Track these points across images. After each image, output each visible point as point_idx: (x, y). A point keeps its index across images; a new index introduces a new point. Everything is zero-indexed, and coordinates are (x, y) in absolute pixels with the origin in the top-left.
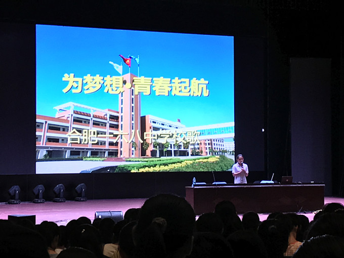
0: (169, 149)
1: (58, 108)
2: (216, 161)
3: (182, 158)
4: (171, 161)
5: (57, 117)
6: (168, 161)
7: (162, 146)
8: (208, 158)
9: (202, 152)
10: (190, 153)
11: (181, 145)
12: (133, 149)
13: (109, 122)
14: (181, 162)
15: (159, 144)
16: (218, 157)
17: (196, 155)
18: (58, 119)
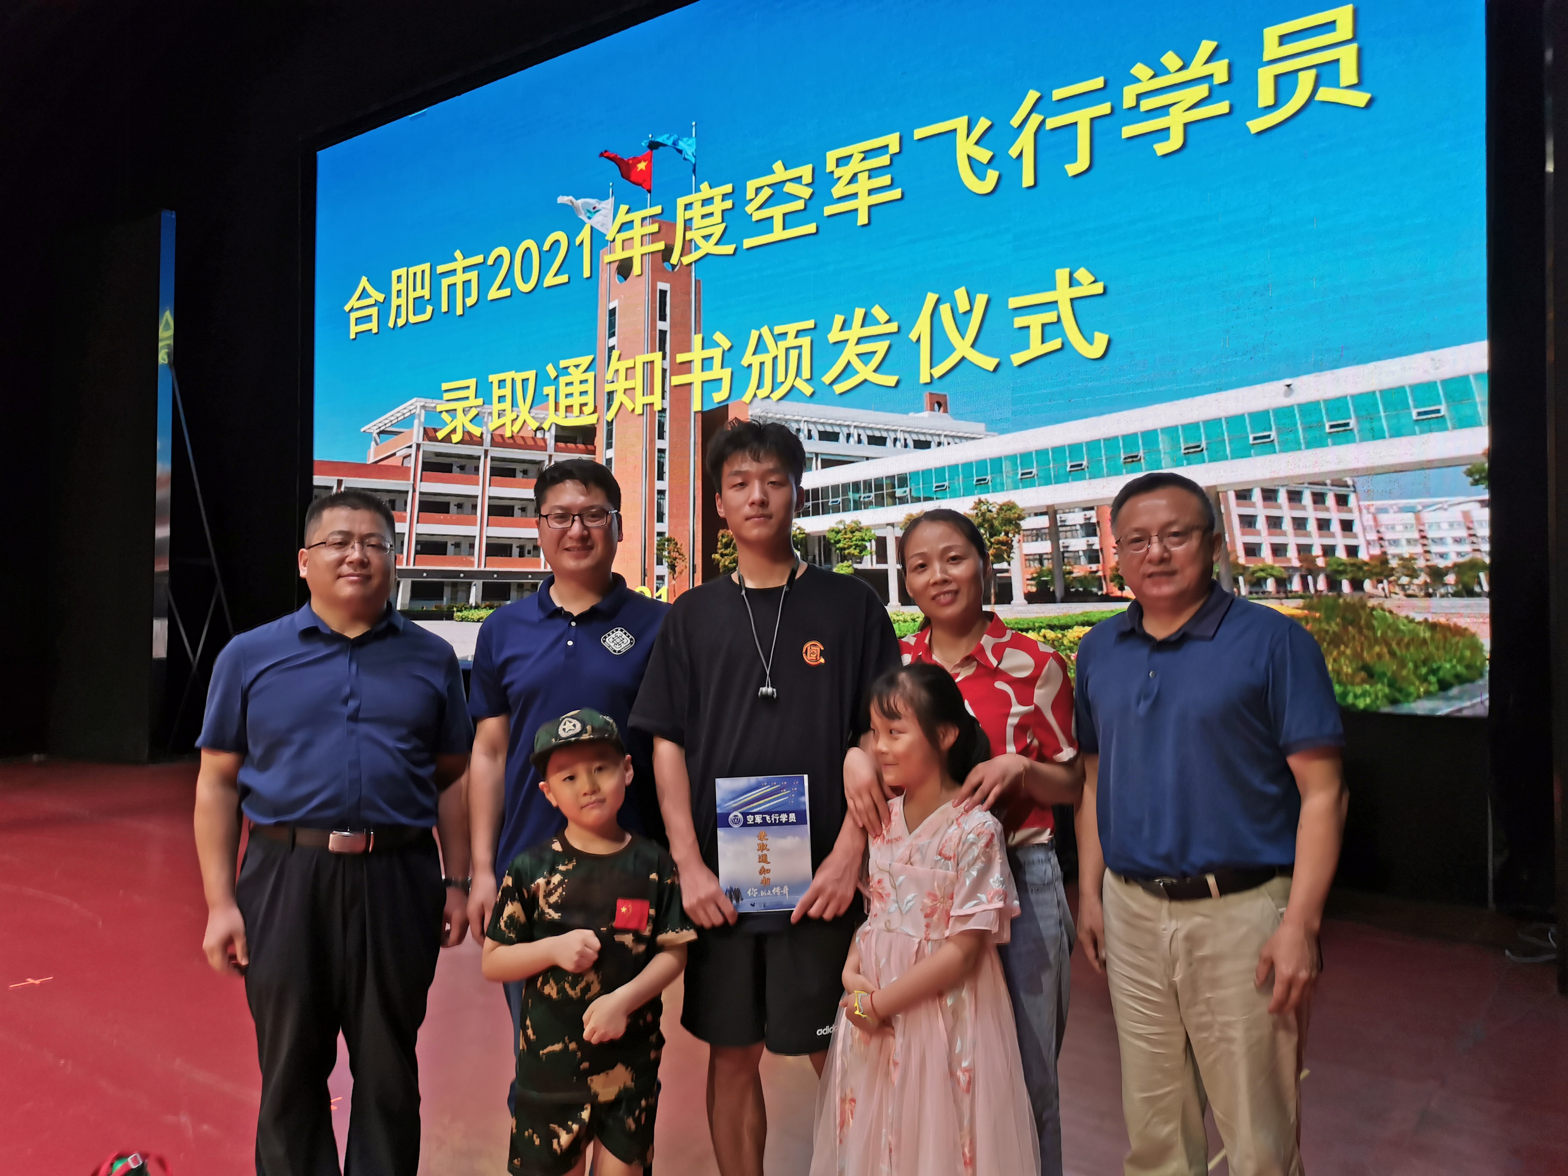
0: (869, 563)
5: (371, 460)
7: (824, 548)
10: (1021, 587)
12: (663, 570)
15: (804, 541)
17: (1069, 597)
18: (377, 469)
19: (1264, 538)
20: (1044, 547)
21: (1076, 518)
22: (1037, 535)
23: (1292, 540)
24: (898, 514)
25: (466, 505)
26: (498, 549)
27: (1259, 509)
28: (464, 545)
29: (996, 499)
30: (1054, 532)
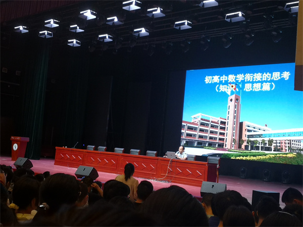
0: (258, 145)
1: (193, 117)
2: (294, 157)
3: (266, 152)
4: (259, 154)
5: (192, 122)
6: (257, 154)
7: (253, 143)
8: (287, 154)
9: (282, 149)
10: (273, 149)
11: (266, 143)
12: (233, 143)
13: (220, 125)
14: (265, 155)
15: (251, 141)
16: (295, 153)
17: (278, 151)
19: (294, 146)
20: (275, 145)
21: (278, 142)
22: (275, 143)
23: (296, 146)
24: (261, 139)
25: (207, 131)
26: (211, 138)
27: (294, 143)
28: (206, 137)
29: (271, 139)
30: (276, 143)
